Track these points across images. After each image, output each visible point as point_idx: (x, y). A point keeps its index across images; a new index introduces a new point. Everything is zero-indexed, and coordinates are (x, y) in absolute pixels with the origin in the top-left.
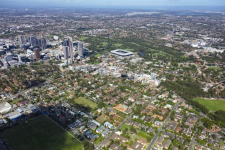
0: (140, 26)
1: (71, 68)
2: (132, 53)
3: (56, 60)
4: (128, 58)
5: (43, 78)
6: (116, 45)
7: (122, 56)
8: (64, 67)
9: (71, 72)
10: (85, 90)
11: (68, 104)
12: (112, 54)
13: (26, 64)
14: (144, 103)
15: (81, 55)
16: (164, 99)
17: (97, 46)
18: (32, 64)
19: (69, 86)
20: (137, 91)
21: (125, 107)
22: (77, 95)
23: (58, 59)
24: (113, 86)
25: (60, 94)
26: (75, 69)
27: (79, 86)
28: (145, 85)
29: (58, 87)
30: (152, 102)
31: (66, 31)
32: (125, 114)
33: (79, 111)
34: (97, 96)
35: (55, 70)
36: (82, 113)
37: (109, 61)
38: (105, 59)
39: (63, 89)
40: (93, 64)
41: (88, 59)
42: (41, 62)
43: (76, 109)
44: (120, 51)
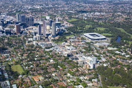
10: (26, 61)
11: (4, 67)
12: (84, 37)
13: (7, 36)
14: (61, 80)
15: (53, 34)
16: (83, 81)
17: (78, 28)
18: (11, 36)
19: (19, 55)
20: (67, 70)
21: (41, 78)
22: (17, 63)
23: (33, 35)
24: (52, 62)
25: (7, 60)
26: (37, 44)
27: (26, 57)
28: (80, 66)
29: (10, 55)
30: (69, 81)
31: (65, 12)
32: (36, 84)
33: (6, 73)
34: (32, 66)
35: (21, 43)
36: (6, 75)
37: (73, 42)
38: (71, 40)
39: (13, 57)
40: (57, 42)
41: (57, 38)
42: (19, 36)
43: (6, 72)
44: (95, 34)
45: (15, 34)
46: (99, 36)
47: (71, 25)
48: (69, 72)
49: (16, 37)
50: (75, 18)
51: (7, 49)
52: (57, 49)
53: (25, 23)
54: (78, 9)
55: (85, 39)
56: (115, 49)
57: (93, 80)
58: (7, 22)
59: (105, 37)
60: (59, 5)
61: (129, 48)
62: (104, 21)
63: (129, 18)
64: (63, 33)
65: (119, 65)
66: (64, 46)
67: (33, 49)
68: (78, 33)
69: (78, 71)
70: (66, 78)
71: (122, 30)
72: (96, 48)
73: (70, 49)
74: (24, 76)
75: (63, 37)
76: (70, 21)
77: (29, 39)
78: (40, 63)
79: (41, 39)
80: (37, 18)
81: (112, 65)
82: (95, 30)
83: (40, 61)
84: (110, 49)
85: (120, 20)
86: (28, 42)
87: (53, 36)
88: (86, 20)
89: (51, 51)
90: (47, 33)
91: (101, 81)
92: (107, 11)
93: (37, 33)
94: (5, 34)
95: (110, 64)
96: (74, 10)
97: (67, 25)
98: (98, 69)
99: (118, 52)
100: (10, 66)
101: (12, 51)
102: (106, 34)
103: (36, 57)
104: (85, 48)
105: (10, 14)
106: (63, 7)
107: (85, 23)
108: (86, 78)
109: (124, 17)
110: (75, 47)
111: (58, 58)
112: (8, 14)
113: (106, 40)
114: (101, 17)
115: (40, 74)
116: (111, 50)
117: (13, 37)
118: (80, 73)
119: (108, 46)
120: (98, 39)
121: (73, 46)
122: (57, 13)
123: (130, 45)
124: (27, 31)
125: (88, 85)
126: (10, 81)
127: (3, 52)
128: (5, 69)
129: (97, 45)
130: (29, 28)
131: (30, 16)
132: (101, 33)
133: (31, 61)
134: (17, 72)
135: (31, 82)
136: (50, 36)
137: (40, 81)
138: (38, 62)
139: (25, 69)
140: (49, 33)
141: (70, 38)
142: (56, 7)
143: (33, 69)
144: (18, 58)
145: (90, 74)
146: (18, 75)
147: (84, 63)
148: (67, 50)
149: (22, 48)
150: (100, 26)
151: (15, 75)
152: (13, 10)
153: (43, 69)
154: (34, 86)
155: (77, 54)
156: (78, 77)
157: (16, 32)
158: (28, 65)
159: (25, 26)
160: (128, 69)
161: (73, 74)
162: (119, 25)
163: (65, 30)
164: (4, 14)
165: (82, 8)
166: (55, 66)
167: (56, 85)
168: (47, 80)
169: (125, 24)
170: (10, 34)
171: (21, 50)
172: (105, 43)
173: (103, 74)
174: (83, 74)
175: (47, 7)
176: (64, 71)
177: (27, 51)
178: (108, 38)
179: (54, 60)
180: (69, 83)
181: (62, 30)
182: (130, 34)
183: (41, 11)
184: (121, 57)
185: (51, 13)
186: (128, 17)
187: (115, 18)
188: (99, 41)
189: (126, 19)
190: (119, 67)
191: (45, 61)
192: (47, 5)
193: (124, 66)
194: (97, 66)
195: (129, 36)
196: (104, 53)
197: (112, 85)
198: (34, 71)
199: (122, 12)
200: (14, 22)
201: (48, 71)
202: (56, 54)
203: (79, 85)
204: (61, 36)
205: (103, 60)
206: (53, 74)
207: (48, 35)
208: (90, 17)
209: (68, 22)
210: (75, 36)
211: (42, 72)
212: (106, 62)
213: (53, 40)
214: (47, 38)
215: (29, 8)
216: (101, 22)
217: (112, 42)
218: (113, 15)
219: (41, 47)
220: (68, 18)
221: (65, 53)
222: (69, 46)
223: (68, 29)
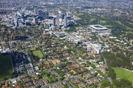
1: (50, 33)
3: (47, 27)
10: (45, 47)
11: (27, 52)
12: (90, 28)
13: (27, 27)
14: (74, 62)
15: (65, 25)
16: (92, 63)
17: (85, 21)
18: (31, 27)
19: (38, 43)
20: (78, 54)
21: (58, 61)
22: (37, 49)
23: (49, 27)
24: (66, 48)
25: (29, 46)
26: (53, 34)
27: (44, 44)
28: (89, 52)
29: (31, 42)
30: (80, 63)
31: (74, 8)
32: (54, 66)
33: (29, 58)
34: (49, 52)
35: (40, 32)
36: (29, 59)
37: (81, 32)
38: (80, 30)
39: (33, 44)
40: (69, 32)
41: (68, 28)
42: (37, 27)
43: (28, 56)
44: (98, 26)
45: (34, 25)
46: (102, 28)
47: (79, 18)
48: (80, 56)
49: (35, 28)
50: (82, 13)
51: (28, 38)
52: (69, 38)
53: (42, 16)
54: (84, 6)
55: (91, 30)
56: (115, 37)
57: (100, 63)
58: (27, 15)
59: (106, 28)
60: (68, 2)
61: (126, 37)
62: (105, 15)
63: (124, 14)
64: (73, 25)
65: (119, 51)
66: (75, 36)
67: (50, 37)
68: (85, 24)
69: (87, 55)
70: (78, 61)
71: (120, 23)
72: (100, 37)
73: (80, 38)
74: (44, 60)
75: (73, 28)
76: (78, 15)
77: (46, 30)
78: (56, 49)
79: (56, 29)
80: (51, 12)
81: (114, 51)
82: (99, 22)
83: (56, 47)
84: (111, 37)
85: (117, 15)
86: (45, 32)
87: (65, 27)
88: (91, 14)
89: (64, 39)
90: (60, 24)
91: (106, 64)
92: (107, 7)
93: (52, 25)
94: (25, 25)
95: (112, 50)
96: (80, 6)
97: (75, 18)
98: (103, 54)
99: (117, 40)
100: (32, 51)
101: (32, 39)
102: (108, 26)
103: (53, 44)
104: (91, 37)
105: (28, 9)
106: (71, 4)
107: (90, 17)
108: (94, 61)
109: (121, 12)
110: (84, 36)
111: (71, 45)
112: (27, 8)
113: (107, 31)
114: (102, 12)
115: (57, 58)
116: (112, 39)
117: (33, 28)
118: (89, 57)
119: (110, 35)
120: (101, 30)
121: (82, 35)
122: (67, 9)
123: (126, 35)
124: (43, 23)
125: (96, 66)
126: (33, 63)
127: (25, 40)
128: (28, 54)
129: (101, 34)
130: (45, 20)
131: (46, 10)
132: (103, 25)
133: (48, 47)
134: (38, 56)
135: (50, 64)
136: (62, 27)
137: (57, 63)
138: (55, 48)
139: (45, 54)
140: (61, 25)
141: (79, 29)
142: (66, 4)
143: (51, 54)
144: (38, 45)
145: (97, 58)
146: (39, 59)
147: (91, 49)
148: (77, 38)
149: (41, 37)
150: (102, 19)
151: (37, 59)
152: (31, 5)
153: (59, 54)
154: (52, 67)
155: (85, 41)
156: (87, 60)
157: (34, 23)
158: (47, 51)
159: (42, 19)
160: (127, 54)
161: (84, 58)
162: (117, 19)
163: (75, 22)
164: (24, 9)
165: (87, 5)
166: (69, 51)
167: (70, 66)
168: (62, 62)
169: (121, 18)
170: (30, 25)
171: (39, 38)
172: (107, 33)
173: (107, 58)
174: (92, 58)
175: (58, 3)
176: (76, 55)
177: (45, 39)
178: (109, 29)
179: (67, 46)
180: (81, 65)
181: (72, 22)
182: (126, 26)
183: (54, 7)
184: (120, 44)
185: (62, 8)
186: (124, 12)
187: (113, 13)
188: (102, 31)
189: (122, 14)
190: (119, 52)
191: (60, 48)
192: (59, 2)
193: (124, 51)
194: (102, 51)
195: (125, 27)
196: (107, 41)
197: (115, 67)
198: (52, 55)
199: (119, 9)
200: (32, 15)
201: (63, 55)
202: (68, 42)
203: (89, 66)
204: (72, 27)
205: (107, 46)
206: (68, 58)
207: (61, 26)
208: (94, 12)
209: (76, 15)
210: (82, 27)
211: (58, 57)
212: (109, 48)
213: (65, 31)
214: (60, 28)
215: (44, 4)
216: (102, 16)
217: (112, 32)
218: (112, 11)
219: (56, 36)
220: (77, 12)
221: (76, 41)
222: (79, 35)
223: (77, 21)
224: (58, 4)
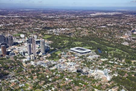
0: (101, 26)
1: (32, 63)
2: (90, 50)
3: (20, 56)
4: (85, 55)
5: (7, 71)
6: (76, 43)
7: (81, 53)
8: (26, 62)
9: (32, 67)
10: (42, 83)
17: (59, 44)
19: (29, 79)
22: (35, 88)
24: (68, 80)
25: (20, 86)
29: (19, 80)
31: (33, 30)
35: (18, 65)
37: (67, 57)
39: (23, 82)
40: (53, 59)
42: (7, 58)
45: (2, 56)
47: (50, 41)
51: (8, 74)
52: (60, 66)
54: (42, 26)
56: (106, 59)
62: (74, 35)
64: (50, 50)
67: (37, 69)
76: (45, 37)
78: (58, 83)
85: (85, 34)
88: (59, 36)
89: (56, 69)
92: (68, 26)
96: (38, 27)
99: (111, 62)
101: (16, 75)
103: (49, 78)
107: (60, 39)
108: (113, 90)
109: (86, 31)
111: (71, 75)
114: (68, 33)
121: (71, 61)
124: (12, 51)
127: (6, 78)
129: (90, 58)
131: (9, 35)
132: (82, 46)
138: (55, 83)
142: (18, 25)
148: (70, 66)
161: (100, 89)
171: (25, 73)
174: (108, 87)
176: (88, 87)
177: (32, 73)
183: (6, 29)
184: (118, 66)
185: (19, 30)
186: (90, 31)
187: (79, 32)
202: (64, 72)
205: (109, 71)
208: (60, 33)
210: (63, 51)
212: (113, 72)
213: (47, 58)
220: (42, 35)
224: (8, 26)
